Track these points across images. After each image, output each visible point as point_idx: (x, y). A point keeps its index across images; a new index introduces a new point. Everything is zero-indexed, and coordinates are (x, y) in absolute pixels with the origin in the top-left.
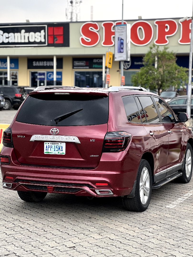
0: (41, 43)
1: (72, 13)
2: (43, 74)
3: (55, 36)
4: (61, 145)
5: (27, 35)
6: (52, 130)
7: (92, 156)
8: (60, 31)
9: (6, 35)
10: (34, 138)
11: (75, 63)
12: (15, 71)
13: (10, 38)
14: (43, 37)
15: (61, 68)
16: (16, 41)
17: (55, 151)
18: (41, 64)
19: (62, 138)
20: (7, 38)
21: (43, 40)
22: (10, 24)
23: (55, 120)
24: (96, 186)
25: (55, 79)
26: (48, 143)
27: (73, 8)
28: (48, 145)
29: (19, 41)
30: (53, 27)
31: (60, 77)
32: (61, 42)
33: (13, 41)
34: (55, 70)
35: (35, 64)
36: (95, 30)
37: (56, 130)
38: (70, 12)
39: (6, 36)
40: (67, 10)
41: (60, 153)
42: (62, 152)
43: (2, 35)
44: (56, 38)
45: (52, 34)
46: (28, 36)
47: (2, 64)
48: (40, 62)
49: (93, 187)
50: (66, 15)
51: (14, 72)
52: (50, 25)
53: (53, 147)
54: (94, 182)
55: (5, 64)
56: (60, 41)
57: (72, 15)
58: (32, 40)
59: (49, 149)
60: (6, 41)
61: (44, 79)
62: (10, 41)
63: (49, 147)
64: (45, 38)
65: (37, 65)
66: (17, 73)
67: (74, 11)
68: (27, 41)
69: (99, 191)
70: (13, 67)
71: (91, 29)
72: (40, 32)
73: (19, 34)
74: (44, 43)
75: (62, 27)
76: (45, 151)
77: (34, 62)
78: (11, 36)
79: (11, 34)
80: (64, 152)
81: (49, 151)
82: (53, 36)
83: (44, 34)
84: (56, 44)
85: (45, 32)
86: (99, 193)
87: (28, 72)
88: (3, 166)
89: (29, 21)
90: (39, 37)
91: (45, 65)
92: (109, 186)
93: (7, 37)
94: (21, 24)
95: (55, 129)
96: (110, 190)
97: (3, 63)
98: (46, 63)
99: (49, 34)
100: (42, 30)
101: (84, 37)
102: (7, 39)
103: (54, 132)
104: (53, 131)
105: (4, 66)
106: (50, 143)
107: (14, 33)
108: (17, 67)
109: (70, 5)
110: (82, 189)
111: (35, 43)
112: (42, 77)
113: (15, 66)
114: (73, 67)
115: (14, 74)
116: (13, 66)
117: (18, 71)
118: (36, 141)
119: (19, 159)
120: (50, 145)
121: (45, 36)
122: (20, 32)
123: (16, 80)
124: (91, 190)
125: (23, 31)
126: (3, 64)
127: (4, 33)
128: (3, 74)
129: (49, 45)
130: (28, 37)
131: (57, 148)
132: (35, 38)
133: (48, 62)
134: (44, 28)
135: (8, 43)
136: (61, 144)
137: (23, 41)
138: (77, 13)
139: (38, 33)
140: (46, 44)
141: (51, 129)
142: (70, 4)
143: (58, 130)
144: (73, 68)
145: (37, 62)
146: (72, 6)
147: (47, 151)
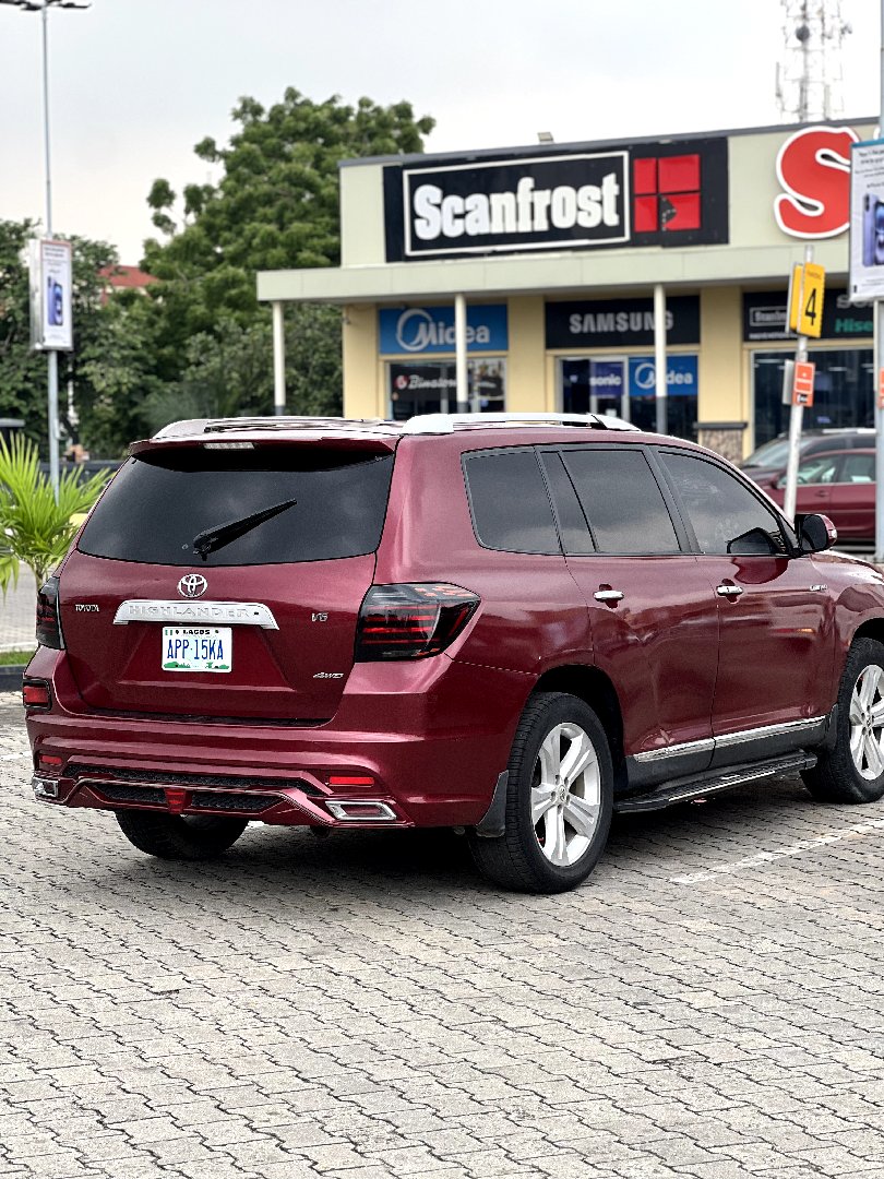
0: (602, 230)
1: (804, 84)
2: (615, 369)
3: (664, 199)
4: (219, 637)
5: (542, 198)
6: (185, 583)
7: (322, 675)
8: (684, 177)
9: (454, 203)
10: (127, 612)
11: (754, 312)
12: (490, 359)
13: (469, 217)
14: (610, 204)
15: (695, 338)
16: (497, 228)
17: (197, 658)
18: (605, 323)
19: (216, 611)
20: (457, 217)
21: (612, 220)
22: (472, 158)
23: (198, 545)
24: (331, 788)
25: (661, 392)
26: (174, 629)
27: (810, 62)
28: (174, 637)
29: (511, 228)
30: (654, 160)
31: (688, 379)
32: (693, 223)
33: (484, 228)
34: (660, 349)
35: (576, 326)
36: (841, 164)
37: (198, 579)
38: (794, 81)
39: (453, 209)
40: (782, 71)
41: (213, 666)
42: (218, 662)
43: (439, 206)
44: (672, 208)
45: (653, 190)
46: (547, 202)
47: (437, 328)
48: (601, 317)
49: (319, 792)
50: (779, 95)
51: (489, 361)
52: (645, 150)
53: (192, 645)
54: (323, 772)
55: (449, 330)
56: (685, 217)
57: (803, 90)
58: (562, 222)
59: (180, 650)
60: (454, 230)
61: (618, 390)
62: (472, 232)
63: (178, 644)
64: (620, 210)
65: (585, 330)
66: (500, 366)
67: (814, 74)
68: (541, 225)
69: (342, 806)
70: (486, 340)
71: (824, 157)
72: (599, 184)
73: (509, 196)
74: (618, 231)
75: (696, 157)
76: (165, 660)
77: (575, 319)
78: (476, 206)
79: (477, 200)
80: (225, 663)
81: (180, 660)
82: (654, 198)
83: (615, 190)
84: (668, 230)
85: (619, 181)
86: (341, 814)
87: (550, 361)
88: (38, 718)
89: (552, 139)
90: (593, 204)
91: (623, 328)
92: (380, 787)
93: (459, 211)
94: (517, 152)
95: (194, 577)
96: (381, 802)
97: (441, 324)
98: (628, 321)
99: (638, 191)
100: (607, 173)
101: (792, 196)
102: (459, 222)
103: (192, 587)
104: (189, 584)
105: (444, 337)
106: (181, 629)
107: (487, 192)
108: (500, 340)
109: (795, 49)
110: (281, 799)
111: (576, 231)
112: (613, 380)
113: (492, 336)
114: (747, 332)
115: (490, 373)
116: (483, 337)
117: (504, 357)
118: (135, 625)
119: (84, 692)
120: (181, 636)
121: (619, 199)
122: (515, 191)
123: (498, 398)
124: (314, 801)
125: (526, 183)
126: (441, 331)
127: (445, 195)
128: (444, 372)
129: (638, 241)
130: (549, 209)
131: (203, 647)
132: (579, 209)
133: (632, 315)
134: (614, 166)
135: (465, 240)
136: (217, 632)
137: (525, 227)
138: (829, 81)
139: (589, 191)
140: (627, 237)
141: (183, 580)
142: (798, 43)
143: (204, 580)
144: (746, 339)
145: (589, 318)
146: (805, 51)
147: (171, 660)
